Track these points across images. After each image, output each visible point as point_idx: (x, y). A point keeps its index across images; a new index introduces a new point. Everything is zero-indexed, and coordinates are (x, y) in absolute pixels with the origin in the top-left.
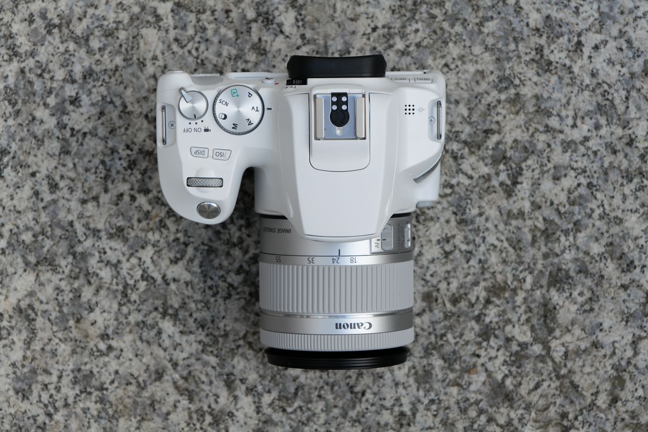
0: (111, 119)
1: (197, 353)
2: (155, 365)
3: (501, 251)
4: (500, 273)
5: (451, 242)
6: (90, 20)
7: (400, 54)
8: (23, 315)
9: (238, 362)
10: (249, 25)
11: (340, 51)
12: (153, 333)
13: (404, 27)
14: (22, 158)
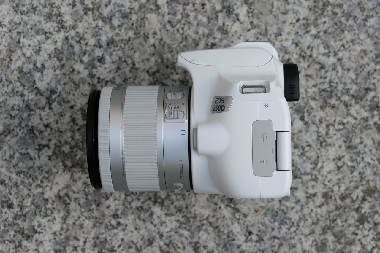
0: (125, 72)
1: (176, 228)
2: (148, 236)
3: (373, 167)
4: (373, 181)
5: (342, 160)
6: (113, 7)
7: (313, 37)
8: (61, 200)
9: (203, 235)
10: (217, 14)
11: (275, 33)
12: (147, 214)
13: (316, 19)
14: (64, 96)
